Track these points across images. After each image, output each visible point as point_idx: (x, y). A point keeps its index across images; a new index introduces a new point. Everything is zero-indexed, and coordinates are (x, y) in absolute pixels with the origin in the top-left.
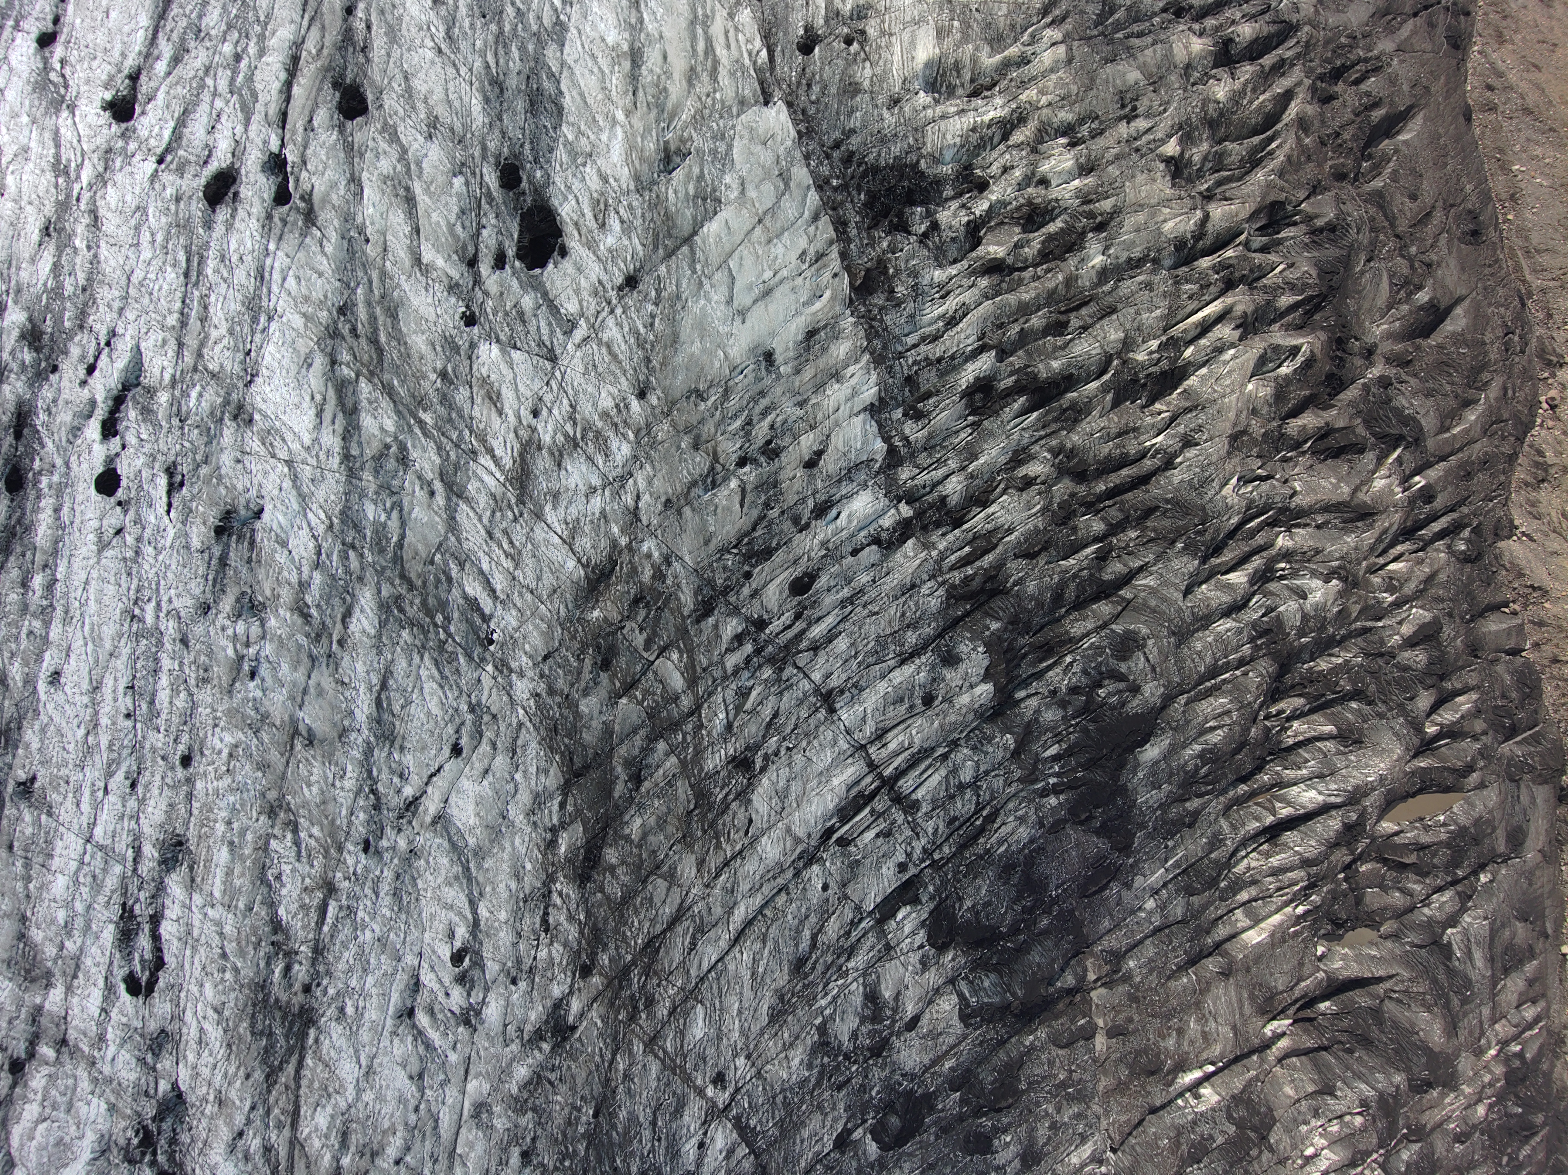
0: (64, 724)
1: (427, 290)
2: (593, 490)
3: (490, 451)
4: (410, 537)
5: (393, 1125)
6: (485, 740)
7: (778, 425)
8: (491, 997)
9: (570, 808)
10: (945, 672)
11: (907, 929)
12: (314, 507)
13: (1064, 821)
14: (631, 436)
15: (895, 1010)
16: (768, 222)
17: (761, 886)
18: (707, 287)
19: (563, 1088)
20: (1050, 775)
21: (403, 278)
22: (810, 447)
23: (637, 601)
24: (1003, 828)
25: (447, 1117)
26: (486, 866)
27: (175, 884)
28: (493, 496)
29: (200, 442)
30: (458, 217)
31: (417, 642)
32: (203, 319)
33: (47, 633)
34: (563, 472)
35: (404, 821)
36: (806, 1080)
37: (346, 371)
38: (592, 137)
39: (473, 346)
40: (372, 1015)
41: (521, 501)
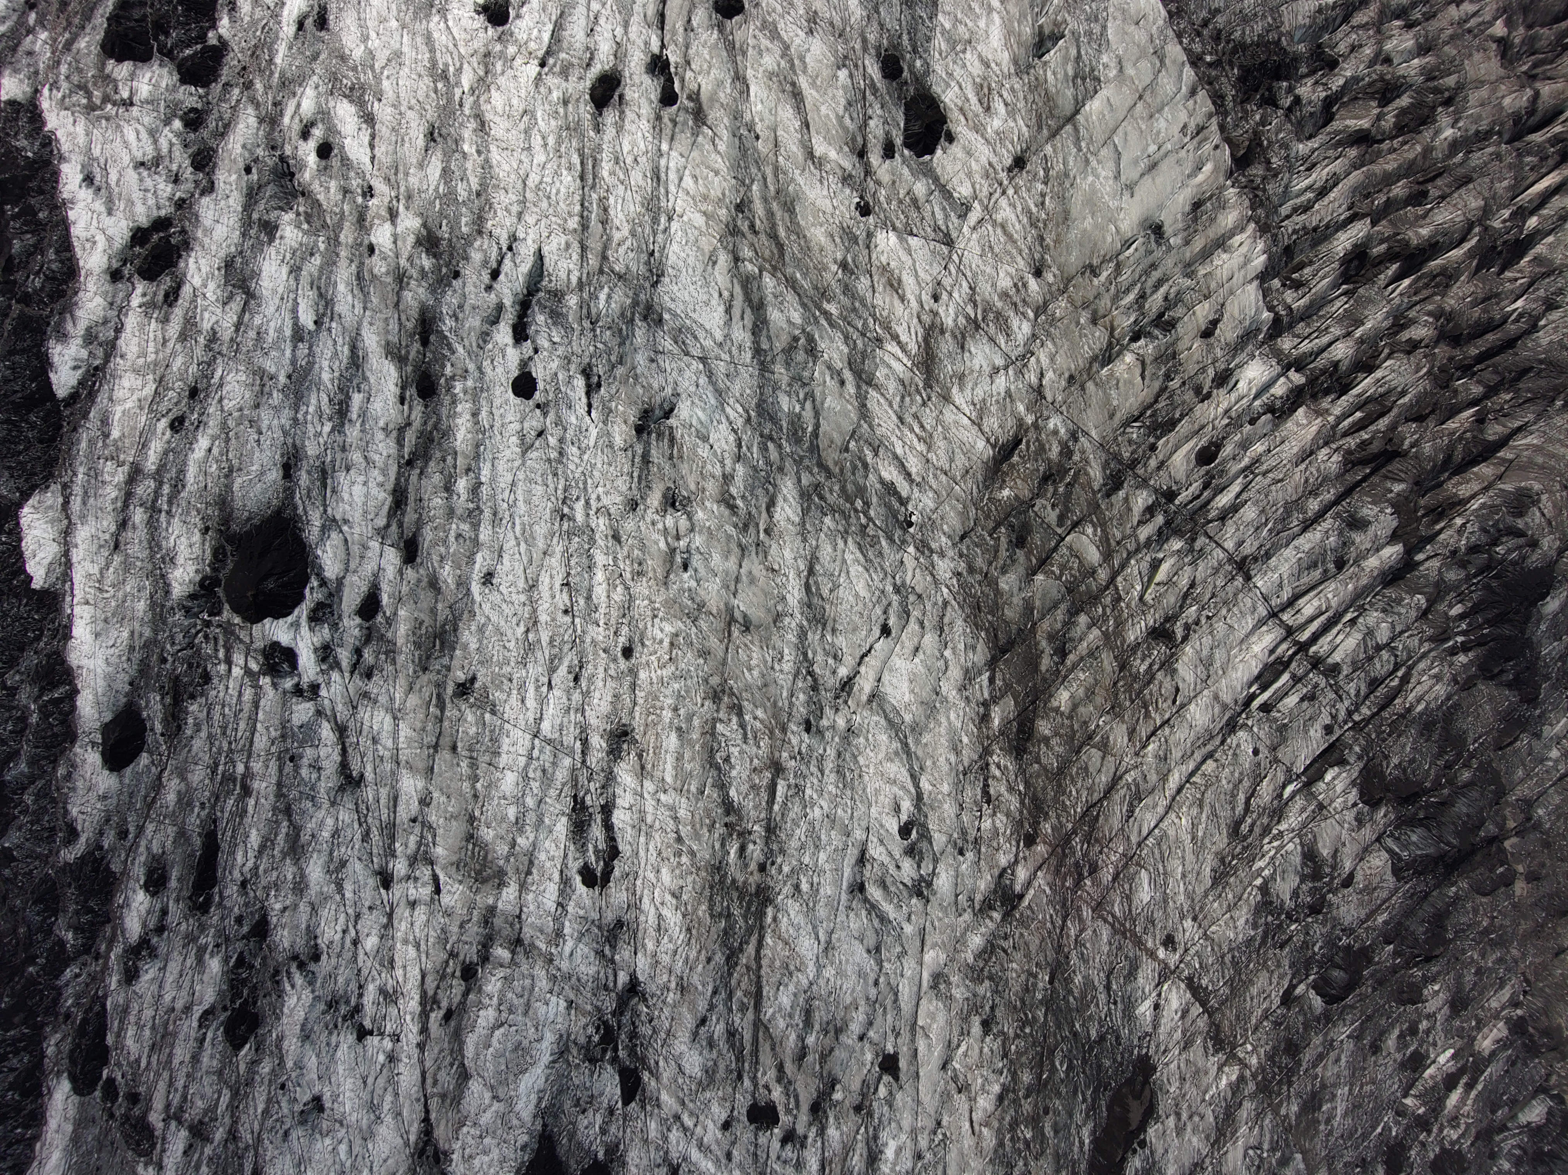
0: (502, 623)
1: (821, 183)
2: (996, 370)
3: (896, 338)
4: (824, 427)
5: (855, 999)
6: (912, 620)
7: (1172, 296)
8: (941, 868)
9: (999, 683)
10: (1354, 535)
11: (1339, 788)
12: (731, 401)
13: (1475, 677)
14: (1031, 314)
15: (1334, 867)
16: (1147, 97)
17: (1193, 753)
18: (1094, 163)
19: (1018, 956)
20: (1458, 634)
21: (797, 172)
22: (1206, 317)
23: (1047, 478)
24: (1418, 688)
25: (907, 989)
26: (924, 741)
27: (625, 773)
28: (902, 382)
29: (614, 343)
30: (846, 109)
31: (840, 528)
32: (604, 222)
33: (477, 536)
34: (967, 354)
35: (840, 701)
36: (1252, 939)
37: (749, 267)
38: (970, 24)
39: (870, 235)
40: (827, 890)
41: (928, 385)
